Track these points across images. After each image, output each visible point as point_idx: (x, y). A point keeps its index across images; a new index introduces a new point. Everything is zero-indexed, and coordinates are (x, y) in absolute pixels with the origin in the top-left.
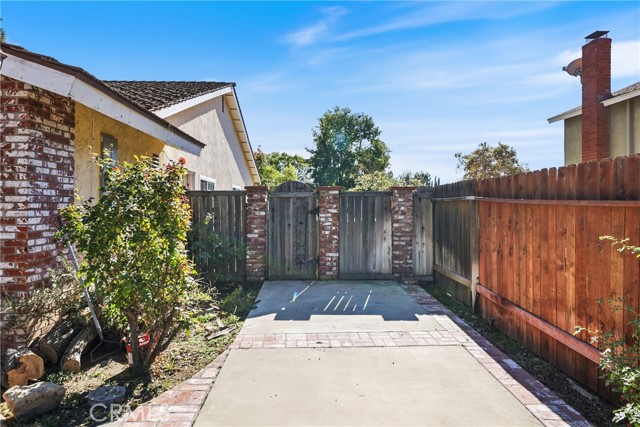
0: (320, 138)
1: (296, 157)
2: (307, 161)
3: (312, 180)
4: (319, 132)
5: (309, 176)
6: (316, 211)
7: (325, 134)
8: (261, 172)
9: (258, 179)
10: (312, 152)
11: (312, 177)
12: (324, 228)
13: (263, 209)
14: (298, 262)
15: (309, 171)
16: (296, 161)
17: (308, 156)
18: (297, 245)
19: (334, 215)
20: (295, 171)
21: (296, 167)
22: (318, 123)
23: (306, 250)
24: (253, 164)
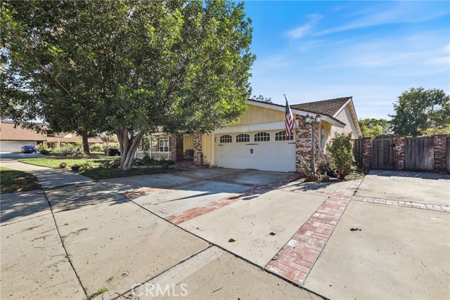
0: (399, 108)
1: (381, 120)
2: (389, 122)
3: (393, 132)
4: (398, 104)
5: (390, 130)
6: (394, 146)
7: (403, 106)
8: (362, 130)
9: (360, 134)
10: (393, 116)
11: (393, 130)
12: (398, 151)
13: (370, 145)
14: (385, 163)
15: (391, 127)
16: (382, 122)
17: (390, 119)
18: (385, 158)
19: (402, 147)
20: (380, 128)
21: (382, 126)
22: (398, 100)
23: (389, 159)
24: (359, 127)
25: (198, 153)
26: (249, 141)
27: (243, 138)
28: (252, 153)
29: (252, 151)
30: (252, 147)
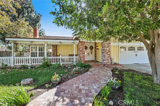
25: (108, 57)
26: (135, 50)
27: (132, 49)
28: (136, 56)
29: (136, 55)
30: (136, 53)
